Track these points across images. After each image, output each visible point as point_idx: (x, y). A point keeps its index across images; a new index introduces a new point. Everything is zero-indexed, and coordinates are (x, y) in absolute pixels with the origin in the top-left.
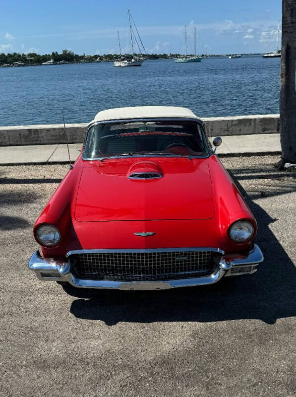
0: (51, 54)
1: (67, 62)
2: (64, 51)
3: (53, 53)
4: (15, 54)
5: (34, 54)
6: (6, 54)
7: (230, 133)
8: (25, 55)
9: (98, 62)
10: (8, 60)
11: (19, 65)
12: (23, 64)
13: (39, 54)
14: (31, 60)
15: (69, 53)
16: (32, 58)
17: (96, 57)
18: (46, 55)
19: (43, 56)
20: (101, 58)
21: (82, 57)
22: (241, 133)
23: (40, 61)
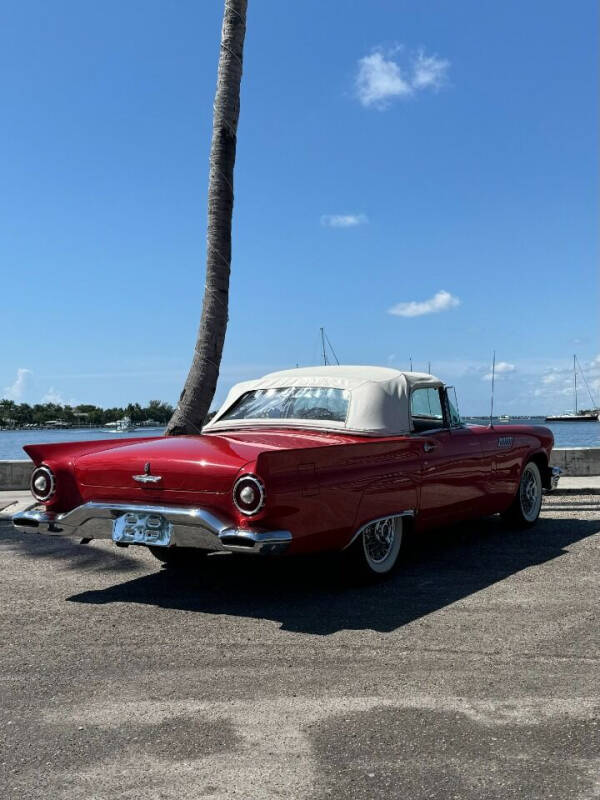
0: (125, 407)
1: (157, 423)
2: (152, 403)
3: (130, 406)
4: (50, 406)
5: (90, 406)
6: (32, 406)
7: (570, 473)
8: (71, 409)
10: (35, 417)
11: (58, 427)
12: (65, 424)
13: (101, 407)
14: (83, 419)
15: (163, 407)
16: (86, 414)
18: (115, 410)
22: (591, 472)
23: (102, 419)
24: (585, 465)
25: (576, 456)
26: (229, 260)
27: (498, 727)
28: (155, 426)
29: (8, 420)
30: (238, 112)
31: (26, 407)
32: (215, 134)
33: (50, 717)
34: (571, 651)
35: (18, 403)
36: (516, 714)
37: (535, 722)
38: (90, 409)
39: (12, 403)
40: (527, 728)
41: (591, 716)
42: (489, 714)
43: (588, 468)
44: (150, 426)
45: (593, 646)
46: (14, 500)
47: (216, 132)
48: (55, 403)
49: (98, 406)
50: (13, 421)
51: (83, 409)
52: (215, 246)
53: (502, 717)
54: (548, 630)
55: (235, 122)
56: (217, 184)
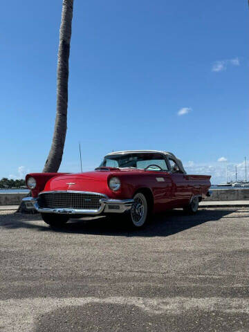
6: (15, 180)
10: (16, 184)
27: (155, 316)
34: (206, 272)
35: (9, 179)
36: (168, 307)
37: (178, 312)
39: (7, 179)
40: (172, 317)
41: (212, 309)
42: (152, 307)
45: (219, 269)
47: (60, 42)
50: (7, 186)
52: (60, 94)
53: (159, 309)
54: (197, 261)
55: (69, 38)
56: (61, 65)
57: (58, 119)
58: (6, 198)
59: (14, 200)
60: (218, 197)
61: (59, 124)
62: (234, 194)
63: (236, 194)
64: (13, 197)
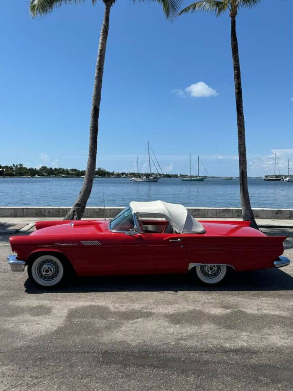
4: (60, 169)
6: (53, 169)
8: (68, 170)
9: (124, 177)
10: (54, 173)
11: (63, 177)
12: (66, 176)
14: (72, 174)
15: (102, 170)
16: (74, 172)
17: (123, 174)
19: (82, 171)
20: (127, 175)
21: (112, 174)
23: (80, 174)
24: (223, 214)
25: (221, 211)
26: (96, 149)
28: (99, 177)
29: (45, 174)
30: (100, 100)
31: (51, 169)
32: (92, 107)
33: (11, 303)
35: (48, 167)
38: (75, 170)
39: (46, 167)
43: (224, 215)
44: (97, 177)
46: (28, 223)
48: (62, 168)
49: (78, 169)
50: (46, 174)
51: (73, 170)
52: (91, 144)
55: (99, 103)
56: (92, 124)
57: (90, 162)
58: (49, 212)
59: (55, 213)
60: (217, 215)
61: (90, 166)
62: (230, 212)
63: (231, 213)
64: (54, 211)
